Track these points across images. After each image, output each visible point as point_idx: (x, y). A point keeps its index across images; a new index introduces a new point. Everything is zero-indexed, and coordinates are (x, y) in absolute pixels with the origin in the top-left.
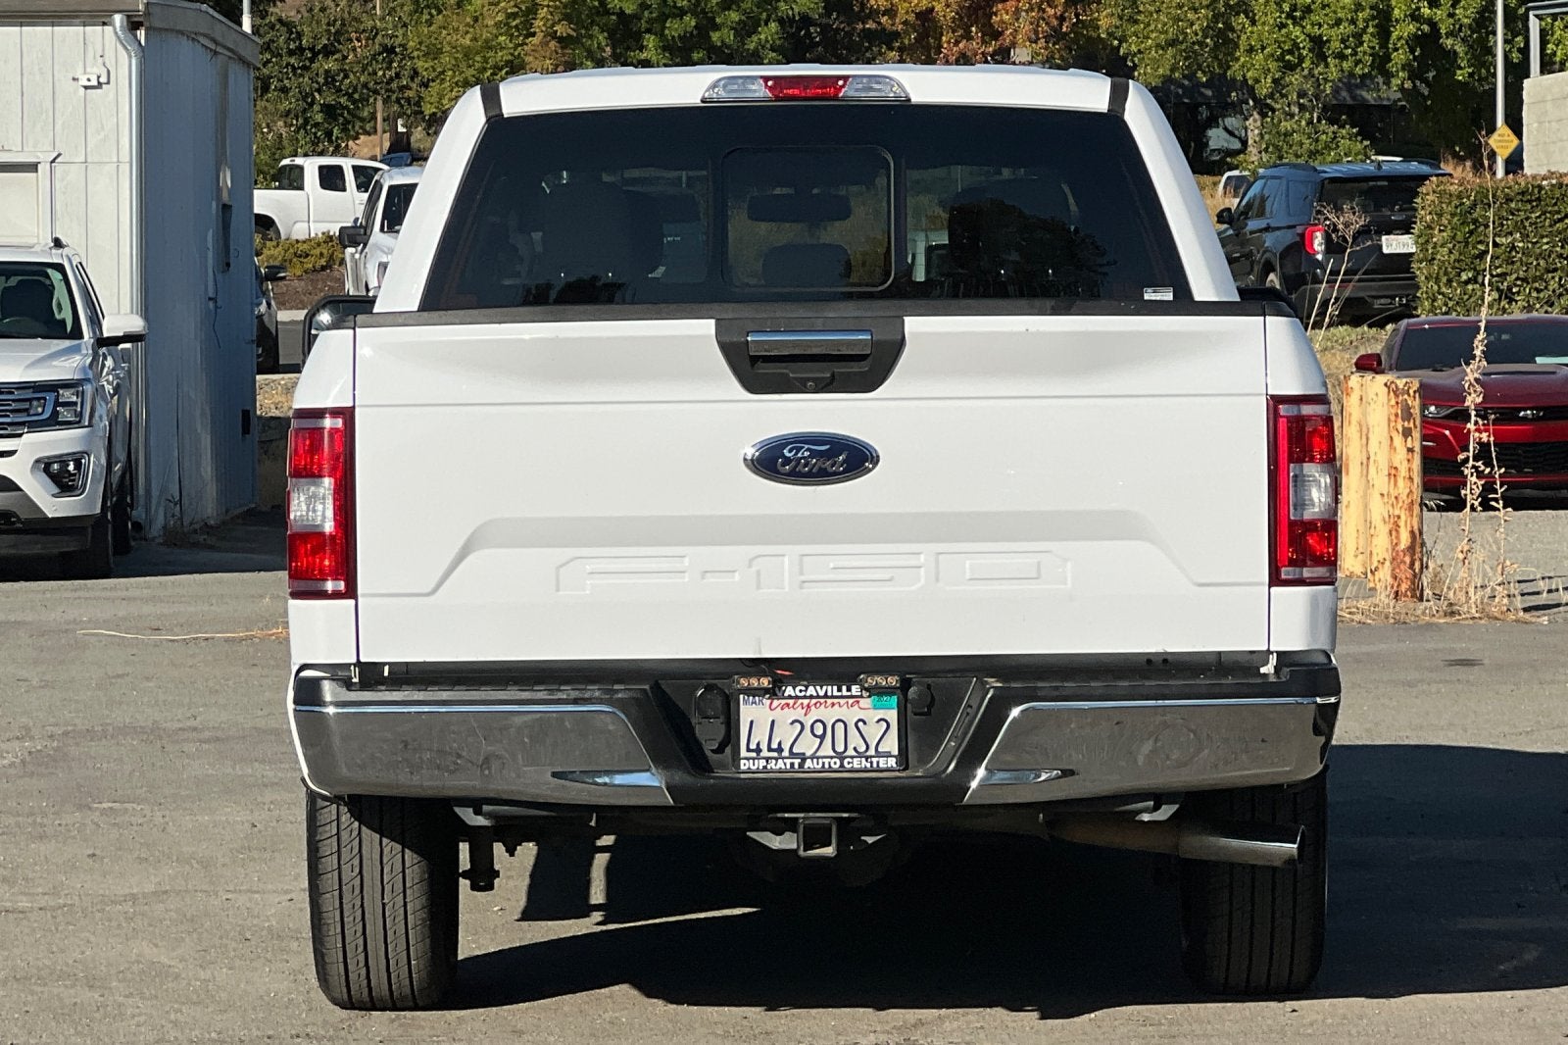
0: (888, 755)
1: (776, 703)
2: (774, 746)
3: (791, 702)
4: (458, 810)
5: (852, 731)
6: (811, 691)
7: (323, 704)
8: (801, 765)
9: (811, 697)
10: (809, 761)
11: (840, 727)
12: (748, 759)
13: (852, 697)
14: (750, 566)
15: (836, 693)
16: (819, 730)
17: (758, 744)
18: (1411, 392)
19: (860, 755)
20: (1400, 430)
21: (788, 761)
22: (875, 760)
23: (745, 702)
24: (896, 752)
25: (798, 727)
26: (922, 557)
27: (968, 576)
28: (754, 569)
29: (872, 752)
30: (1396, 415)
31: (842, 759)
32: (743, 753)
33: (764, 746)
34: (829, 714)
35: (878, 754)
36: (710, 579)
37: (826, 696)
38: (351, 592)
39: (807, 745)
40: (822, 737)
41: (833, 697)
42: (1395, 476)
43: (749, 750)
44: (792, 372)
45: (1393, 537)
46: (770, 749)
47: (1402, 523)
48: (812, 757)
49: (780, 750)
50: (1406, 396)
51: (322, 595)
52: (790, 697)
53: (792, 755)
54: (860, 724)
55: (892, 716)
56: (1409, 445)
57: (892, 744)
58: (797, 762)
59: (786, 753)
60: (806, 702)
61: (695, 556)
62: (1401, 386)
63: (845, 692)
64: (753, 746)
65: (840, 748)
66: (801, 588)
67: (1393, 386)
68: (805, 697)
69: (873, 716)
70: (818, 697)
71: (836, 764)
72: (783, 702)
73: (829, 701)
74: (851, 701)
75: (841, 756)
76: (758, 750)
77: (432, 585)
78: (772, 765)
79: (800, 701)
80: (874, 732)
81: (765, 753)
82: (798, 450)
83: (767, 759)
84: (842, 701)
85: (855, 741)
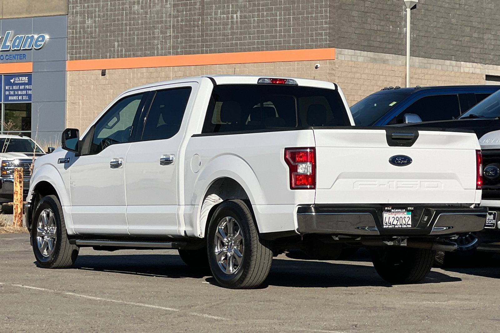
0: (409, 224)
1: (390, 213)
2: (390, 222)
3: (392, 213)
4: (333, 236)
5: (403, 219)
6: (396, 211)
7: (312, 212)
8: (395, 227)
9: (396, 212)
10: (396, 226)
11: (401, 218)
12: (385, 225)
13: (403, 212)
14: (388, 183)
15: (401, 211)
16: (397, 219)
17: (387, 222)
18: (22, 171)
19: (405, 225)
20: (19, 181)
21: (392, 226)
22: (407, 226)
23: (384, 213)
24: (411, 224)
25: (394, 218)
26: (418, 182)
27: (426, 186)
28: (389, 184)
29: (406, 224)
30: (18, 177)
31: (402, 225)
32: (384, 224)
33: (388, 223)
34: (399, 215)
35: (408, 224)
36: (381, 186)
37: (399, 212)
38: (314, 188)
39: (395, 223)
40: (398, 221)
41: (400, 212)
42: (17, 193)
43: (385, 223)
44: (398, 141)
45: (16, 210)
46: (389, 223)
47: (19, 206)
48: (396, 225)
49: (390, 223)
50: (20, 172)
51: (307, 189)
52: (393, 212)
53: (393, 225)
54: (405, 218)
55: (410, 216)
56: (21, 185)
57: (410, 222)
58: (394, 226)
59: (391, 224)
60: (395, 213)
61: (379, 181)
62: (19, 170)
63: (402, 211)
64: (386, 223)
65: (401, 223)
66: (397, 188)
67: (17, 169)
68: (395, 212)
69: (407, 216)
70: (398, 212)
71: (400, 226)
72: (391, 213)
73: (399, 213)
74: (403, 213)
75: (401, 225)
76: (387, 223)
77: (331, 187)
78: (389, 227)
79: (394, 213)
80: (407, 220)
81: (388, 224)
82: (399, 158)
83: (389, 225)
84: (401, 213)
85: (404, 222)
